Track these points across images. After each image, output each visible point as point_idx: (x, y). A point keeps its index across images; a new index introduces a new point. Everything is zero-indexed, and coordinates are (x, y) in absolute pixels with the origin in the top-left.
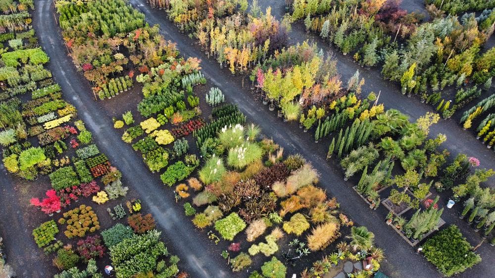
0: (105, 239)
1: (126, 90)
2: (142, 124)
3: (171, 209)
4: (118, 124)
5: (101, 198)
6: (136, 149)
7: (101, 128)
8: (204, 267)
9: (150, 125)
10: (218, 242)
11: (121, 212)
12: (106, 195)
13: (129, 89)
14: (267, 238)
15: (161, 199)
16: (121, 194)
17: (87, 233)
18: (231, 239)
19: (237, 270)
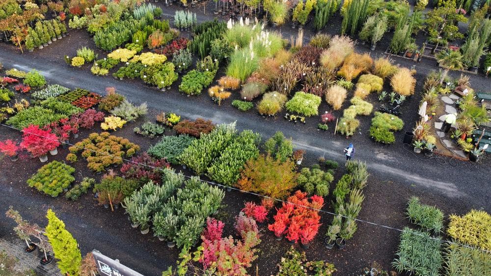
0: (159, 154)
1: (61, 38)
2: (109, 55)
3: (217, 112)
4: (77, 61)
5: (113, 122)
6: (121, 75)
7: (51, 72)
8: (312, 144)
9: (121, 54)
10: (305, 120)
11: (156, 128)
12: (120, 118)
13: (64, 36)
14: (352, 100)
15: (197, 108)
16: (141, 113)
17: (125, 156)
18: (317, 113)
19: (351, 134)
